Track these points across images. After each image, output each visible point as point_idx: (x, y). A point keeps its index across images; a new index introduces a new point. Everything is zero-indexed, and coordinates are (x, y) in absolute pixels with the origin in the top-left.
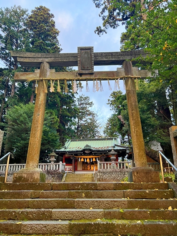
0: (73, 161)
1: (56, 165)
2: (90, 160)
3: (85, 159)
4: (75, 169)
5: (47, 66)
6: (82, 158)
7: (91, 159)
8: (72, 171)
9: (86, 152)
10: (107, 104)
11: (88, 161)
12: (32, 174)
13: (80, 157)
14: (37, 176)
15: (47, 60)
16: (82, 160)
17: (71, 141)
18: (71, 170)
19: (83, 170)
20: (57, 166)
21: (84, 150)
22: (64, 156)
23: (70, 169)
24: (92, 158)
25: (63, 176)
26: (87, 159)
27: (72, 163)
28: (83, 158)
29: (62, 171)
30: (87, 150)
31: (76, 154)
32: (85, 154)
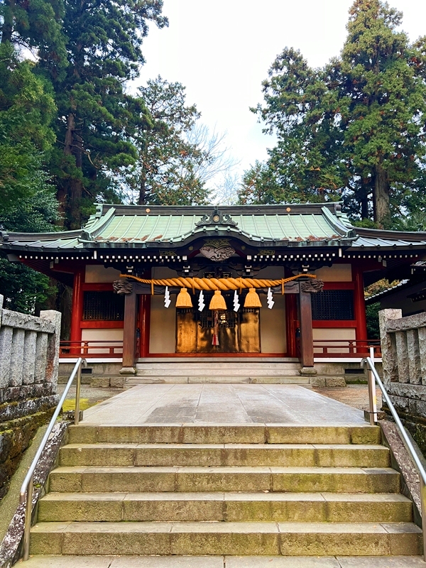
0: (130, 304)
2: (229, 302)
3: (202, 296)
4: (140, 348)
6: (184, 290)
7: (236, 297)
8: (120, 360)
9: (209, 253)
10: (252, 110)
11: (218, 302)
13: (173, 282)
16: (184, 300)
17: (115, 213)
18: (116, 351)
21: (198, 241)
22: (78, 279)
23: (112, 348)
24: (243, 293)
26: (209, 295)
27: (122, 319)
28: (190, 291)
30: (213, 239)
31: (147, 261)
32: (200, 266)
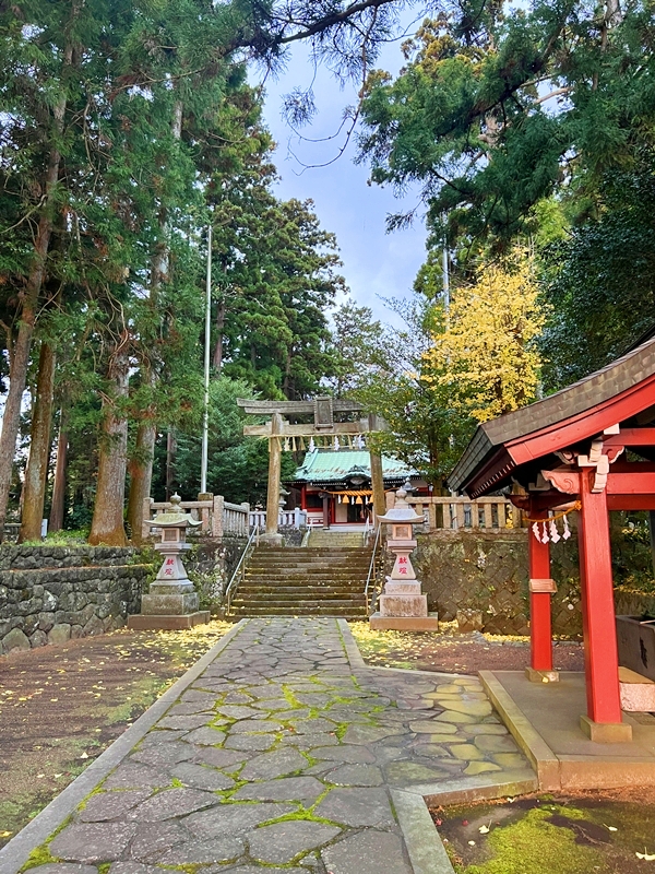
0: (325, 502)
1: (287, 515)
2: (364, 501)
3: (353, 498)
4: (331, 520)
5: (280, 417)
6: (346, 496)
7: (367, 498)
8: (322, 525)
9: (354, 482)
11: (359, 501)
12: (274, 539)
13: (341, 493)
14: (279, 542)
15: (279, 411)
16: (346, 500)
17: (318, 452)
18: (321, 521)
19: (348, 522)
20: (291, 516)
21: (349, 478)
22: (303, 489)
23: (319, 520)
24: (369, 497)
25: (303, 536)
26: (356, 497)
27: (322, 507)
28: (348, 496)
29: (301, 526)
30: (355, 477)
31: (332, 485)
32: (352, 487)
